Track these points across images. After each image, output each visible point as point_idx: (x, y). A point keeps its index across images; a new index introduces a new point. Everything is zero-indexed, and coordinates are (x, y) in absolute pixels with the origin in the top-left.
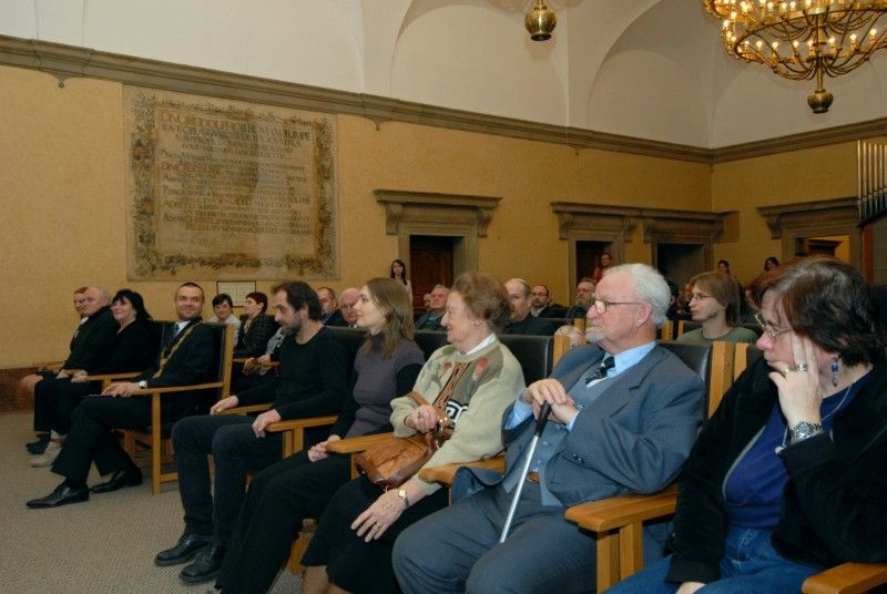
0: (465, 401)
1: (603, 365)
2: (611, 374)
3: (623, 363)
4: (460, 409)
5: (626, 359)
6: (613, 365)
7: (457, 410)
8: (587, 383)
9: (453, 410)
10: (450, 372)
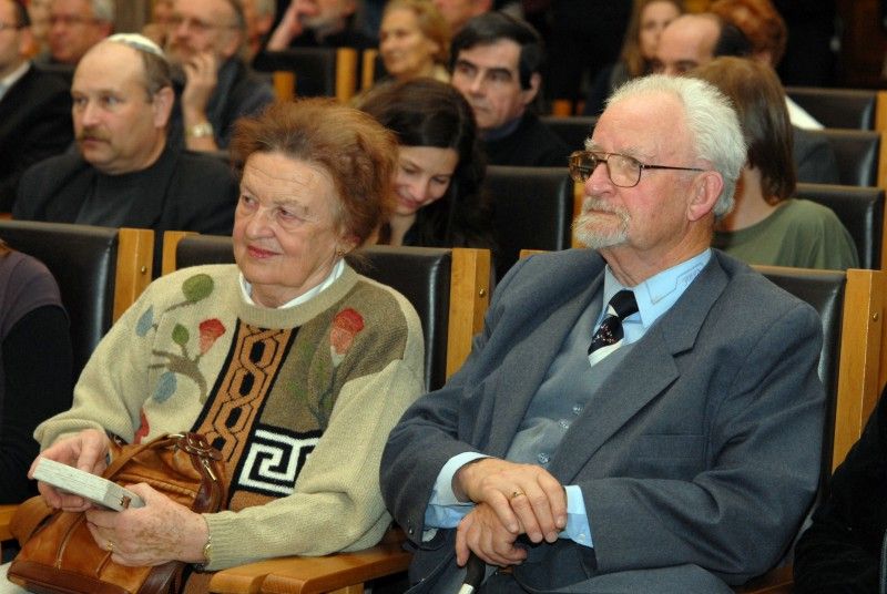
0: (311, 423)
1: (612, 311)
2: (633, 332)
3: (654, 302)
4: (297, 445)
5: (659, 293)
6: (634, 309)
7: (287, 449)
8: (592, 350)
9: (278, 454)
10: (222, 346)
